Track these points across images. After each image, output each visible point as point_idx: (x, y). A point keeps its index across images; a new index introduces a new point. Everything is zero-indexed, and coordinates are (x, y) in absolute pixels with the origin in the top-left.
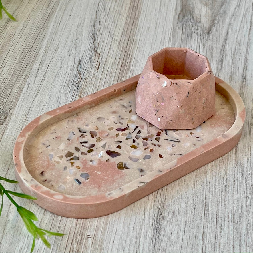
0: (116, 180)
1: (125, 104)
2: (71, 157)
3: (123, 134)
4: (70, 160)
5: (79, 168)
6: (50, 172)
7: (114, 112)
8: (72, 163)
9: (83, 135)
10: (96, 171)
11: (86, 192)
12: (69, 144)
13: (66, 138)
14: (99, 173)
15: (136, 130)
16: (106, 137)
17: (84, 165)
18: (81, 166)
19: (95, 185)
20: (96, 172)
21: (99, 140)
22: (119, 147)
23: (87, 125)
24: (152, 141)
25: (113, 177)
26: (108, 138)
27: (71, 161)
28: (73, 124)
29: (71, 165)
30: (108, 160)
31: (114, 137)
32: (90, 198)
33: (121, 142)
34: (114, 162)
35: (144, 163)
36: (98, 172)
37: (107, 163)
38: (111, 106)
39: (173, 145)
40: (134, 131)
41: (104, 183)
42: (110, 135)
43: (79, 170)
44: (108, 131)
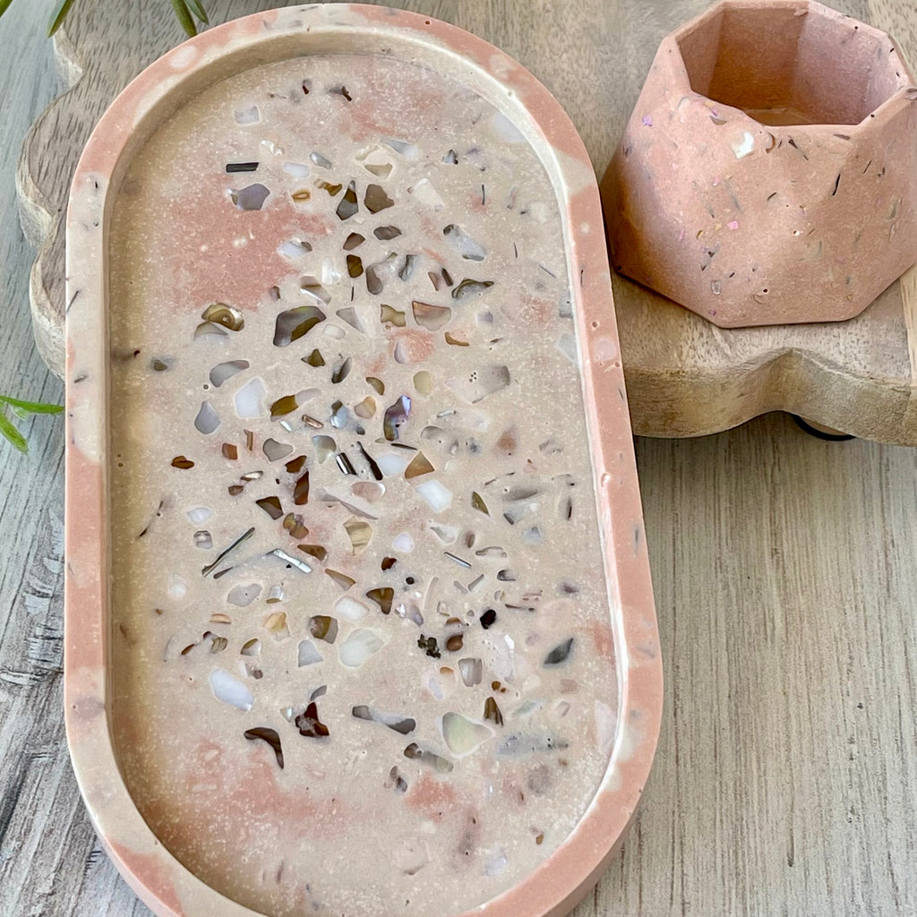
0: (175, 271)
1: (533, 505)
2: (360, 200)
3: (371, 410)
4: (349, 190)
5: (296, 197)
6: (335, 115)
7: (507, 443)
8: (333, 190)
9: (450, 282)
10: (252, 237)
11: (183, 167)
12: (427, 222)
13: (462, 226)
14: (239, 242)
15: (365, 461)
16: (390, 346)
17: (301, 218)
18: (306, 208)
19: (194, 205)
20: (248, 238)
21: (391, 317)
22: (315, 360)
23: (489, 318)
24: (278, 481)
25: (191, 268)
26: (385, 351)
27: (344, 191)
28: (525, 280)
29: (328, 184)
30: (279, 296)
31: (375, 371)
32: (121, 130)
33: (337, 378)
34: (255, 309)
35: (189, 393)
36: (243, 241)
37: (266, 285)
38: (549, 448)
39: (209, 540)
40: (363, 452)
41: (188, 233)
42: (391, 363)
43: (290, 194)
44: (418, 369)
